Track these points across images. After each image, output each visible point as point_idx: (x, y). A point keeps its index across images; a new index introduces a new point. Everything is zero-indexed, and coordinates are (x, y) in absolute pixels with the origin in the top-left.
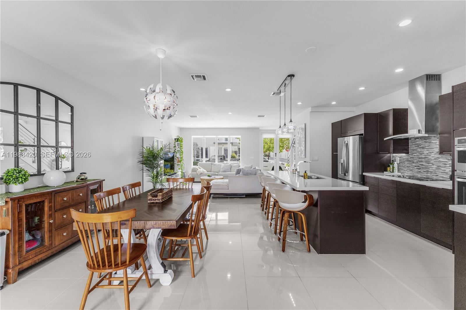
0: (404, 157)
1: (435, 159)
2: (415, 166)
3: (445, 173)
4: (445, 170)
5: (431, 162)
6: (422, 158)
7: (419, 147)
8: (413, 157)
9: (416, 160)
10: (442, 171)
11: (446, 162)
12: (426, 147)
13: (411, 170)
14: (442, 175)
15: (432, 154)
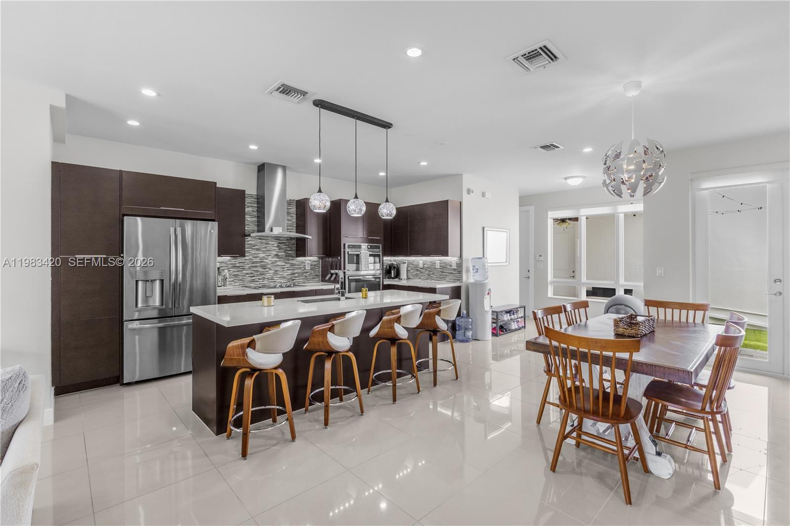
0: (228, 263)
1: (272, 263)
2: (247, 274)
3: (283, 277)
4: (283, 275)
5: (268, 267)
6: (257, 262)
7: (253, 248)
8: (243, 261)
9: (247, 266)
10: (279, 276)
11: (284, 266)
12: (263, 249)
13: (240, 280)
14: (279, 280)
15: (270, 257)
